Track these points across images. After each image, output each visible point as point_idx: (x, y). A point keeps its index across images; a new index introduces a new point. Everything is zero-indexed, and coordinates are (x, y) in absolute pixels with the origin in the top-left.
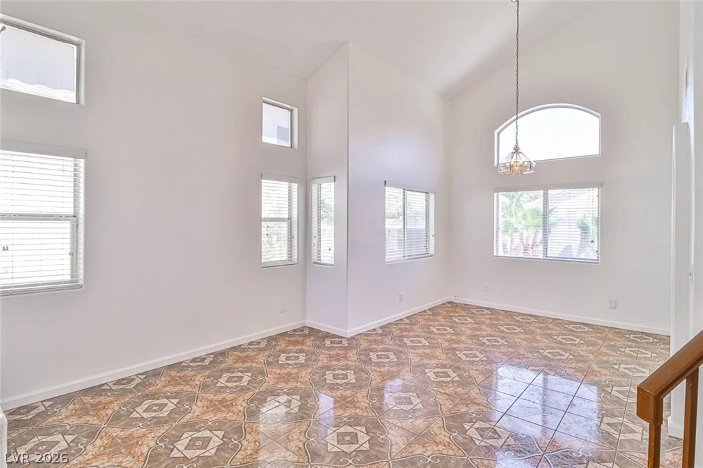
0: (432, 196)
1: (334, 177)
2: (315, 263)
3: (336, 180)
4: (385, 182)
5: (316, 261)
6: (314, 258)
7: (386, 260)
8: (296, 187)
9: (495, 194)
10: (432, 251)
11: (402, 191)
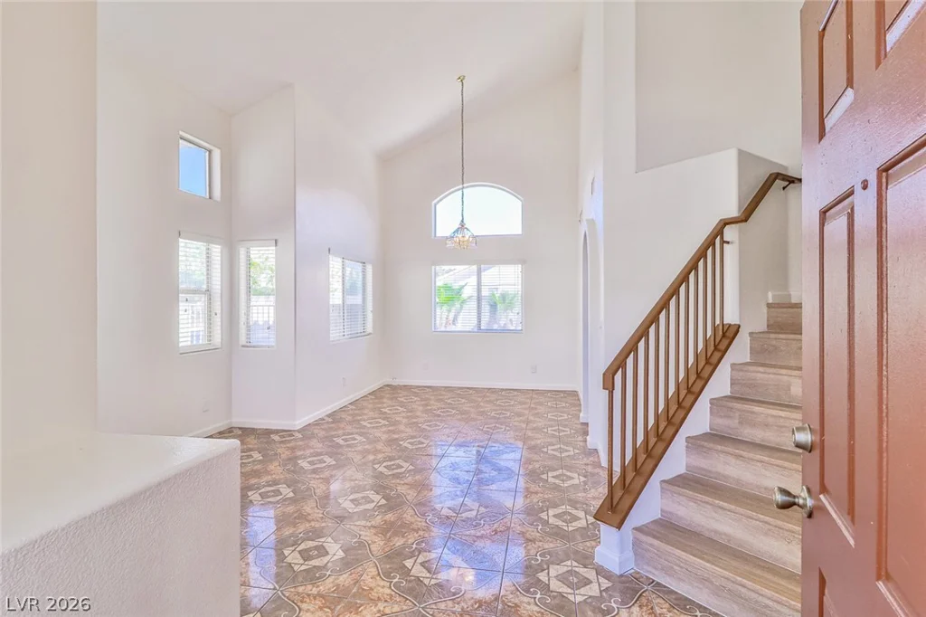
0: (369, 268)
1: (276, 241)
2: (243, 346)
3: (279, 244)
4: (329, 250)
5: (244, 343)
6: (243, 340)
7: (332, 339)
8: (219, 250)
9: (433, 267)
10: (369, 328)
11: (340, 260)
